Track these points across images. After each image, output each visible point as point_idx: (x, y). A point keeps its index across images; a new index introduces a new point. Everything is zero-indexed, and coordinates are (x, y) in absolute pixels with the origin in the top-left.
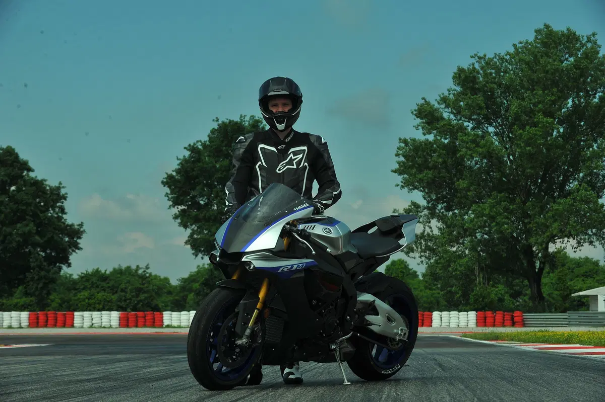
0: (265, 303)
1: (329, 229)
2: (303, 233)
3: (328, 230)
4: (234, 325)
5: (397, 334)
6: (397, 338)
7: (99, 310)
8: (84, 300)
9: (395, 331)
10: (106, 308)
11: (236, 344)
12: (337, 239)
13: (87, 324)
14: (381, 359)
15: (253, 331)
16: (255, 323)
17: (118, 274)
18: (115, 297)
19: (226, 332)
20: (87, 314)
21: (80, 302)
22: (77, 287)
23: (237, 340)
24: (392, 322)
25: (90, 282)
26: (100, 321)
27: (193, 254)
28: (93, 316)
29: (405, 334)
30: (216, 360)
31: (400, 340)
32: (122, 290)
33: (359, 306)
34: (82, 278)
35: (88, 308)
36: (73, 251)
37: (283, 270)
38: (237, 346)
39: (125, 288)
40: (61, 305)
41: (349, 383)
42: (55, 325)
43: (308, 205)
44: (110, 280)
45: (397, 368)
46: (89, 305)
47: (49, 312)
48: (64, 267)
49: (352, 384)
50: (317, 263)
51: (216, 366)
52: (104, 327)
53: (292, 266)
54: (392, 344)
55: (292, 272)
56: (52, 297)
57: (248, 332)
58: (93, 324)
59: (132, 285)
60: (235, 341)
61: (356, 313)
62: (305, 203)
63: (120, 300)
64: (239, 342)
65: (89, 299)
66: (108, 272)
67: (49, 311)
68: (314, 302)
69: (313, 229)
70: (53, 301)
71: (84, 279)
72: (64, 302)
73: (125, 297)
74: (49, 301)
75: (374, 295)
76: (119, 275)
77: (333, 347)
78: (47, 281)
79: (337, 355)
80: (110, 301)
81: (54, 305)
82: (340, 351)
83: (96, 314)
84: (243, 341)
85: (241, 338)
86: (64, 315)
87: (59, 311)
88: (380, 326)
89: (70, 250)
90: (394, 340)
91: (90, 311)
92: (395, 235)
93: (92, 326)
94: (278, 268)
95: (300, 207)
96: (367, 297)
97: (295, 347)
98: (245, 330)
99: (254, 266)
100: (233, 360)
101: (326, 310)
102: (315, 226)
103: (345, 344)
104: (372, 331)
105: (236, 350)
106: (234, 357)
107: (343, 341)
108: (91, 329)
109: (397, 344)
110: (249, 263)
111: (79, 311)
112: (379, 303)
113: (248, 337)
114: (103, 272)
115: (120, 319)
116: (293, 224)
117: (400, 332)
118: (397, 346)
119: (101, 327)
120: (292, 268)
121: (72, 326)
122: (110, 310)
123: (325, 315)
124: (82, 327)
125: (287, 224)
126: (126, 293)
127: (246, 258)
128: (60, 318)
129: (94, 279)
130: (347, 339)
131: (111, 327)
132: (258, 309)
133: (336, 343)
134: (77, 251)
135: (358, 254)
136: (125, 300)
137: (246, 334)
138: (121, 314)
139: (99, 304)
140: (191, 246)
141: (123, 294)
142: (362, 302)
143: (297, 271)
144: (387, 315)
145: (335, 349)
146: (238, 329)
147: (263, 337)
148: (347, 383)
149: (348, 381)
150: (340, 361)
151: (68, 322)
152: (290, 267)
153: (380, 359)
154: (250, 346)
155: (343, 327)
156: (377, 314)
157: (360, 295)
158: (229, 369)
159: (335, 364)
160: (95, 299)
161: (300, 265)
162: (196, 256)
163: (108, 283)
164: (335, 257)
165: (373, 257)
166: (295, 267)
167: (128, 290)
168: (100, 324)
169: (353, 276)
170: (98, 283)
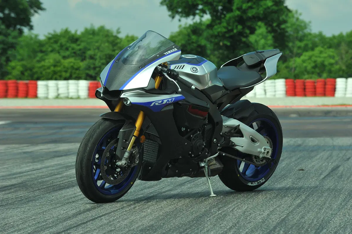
0: (141, 131)
1: (196, 68)
2: (172, 73)
3: (194, 69)
4: (116, 148)
5: (260, 152)
6: (261, 156)
7: (66, 79)
8: (49, 68)
9: (259, 150)
10: (74, 76)
11: (117, 165)
12: (203, 76)
13: (52, 94)
14: (249, 173)
15: (131, 154)
16: (133, 147)
17: (90, 34)
18: (83, 65)
19: (108, 155)
20: (52, 83)
21: (44, 70)
22: (44, 49)
23: (118, 162)
24: (256, 142)
25: (59, 44)
26: (66, 91)
27: (170, 16)
28: (59, 86)
29: (268, 152)
30: (100, 178)
31: (264, 158)
32: (92, 57)
33: (224, 130)
34: (49, 39)
35: (54, 77)
36: (36, 12)
37: (154, 104)
38: (118, 167)
39: (95, 55)
40: (22, 73)
41: (215, 195)
42: (16, 95)
43: (176, 49)
44: (82, 41)
45: (262, 181)
46: (55, 73)
47: (10, 81)
48: (26, 30)
49: (217, 195)
50: (184, 98)
51: (99, 183)
52: (71, 98)
53: (163, 101)
54: (256, 161)
55: (163, 105)
56: (12, 64)
57: (126, 155)
58: (59, 95)
59: (101, 51)
60: (116, 162)
61: (222, 136)
62: (174, 48)
63: (88, 68)
64: (119, 163)
65: (55, 66)
66: (79, 33)
67: (10, 79)
68: (183, 129)
69: (182, 68)
70: (13, 68)
71: (52, 41)
72: (26, 70)
73: (94, 64)
74: (9, 68)
75: (240, 120)
76: (91, 36)
77: (203, 165)
78: (5, 47)
79: (206, 171)
80: (78, 69)
81: (16, 72)
82: (208, 168)
83: (62, 83)
84: (122, 163)
85: (120, 160)
86: (27, 84)
87: (20, 79)
88: (242, 147)
89: (32, 11)
90: (258, 157)
91: (56, 79)
92: (259, 68)
93: (58, 97)
94: (151, 103)
95: (169, 52)
96: (233, 122)
97: (169, 165)
98: (124, 153)
99: (130, 102)
100: (114, 178)
101: (194, 135)
102: (184, 66)
103: (214, 162)
104: (237, 151)
105: (117, 170)
106: (116, 176)
107: (211, 159)
108: (57, 100)
109: (262, 161)
110: (126, 99)
111: (43, 80)
112: (243, 127)
113: (126, 159)
114: (73, 32)
115: (90, 89)
116: (164, 65)
117: (263, 151)
118: (261, 163)
119: (67, 98)
120: (162, 102)
121: (35, 96)
122: (78, 78)
123: (194, 139)
124: (47, 98)
125: (160, 65)
126: (96, 60)
127: (124, 95)
128: (22, 89)
129: (63, 41)
130: (215, 158)
131: (78, 98)
132: (134, 136)
133: (205, 162)
134: (40, 11)
135: (224, 87)
136: (94, 68)
137: (125, 156)
138: (91, 84)
139: (66, 71)
140: (168, 7)
141: (91, 61)
142: (228, 127)
143: (167, 105)
144: (251, 137)
145: (204, 167)
146: (118, 153)
147: (141, 158)
148: (213, 195)
149: (214, 193)
150: (209, 176)
151: (31, 92)
152: (160, 102)
153: (247, 173)
154: (129, 166)
155: (210, 148)
156: (242, 136)
157: (226, 120)
158: (112, 186)
159: (204, 179)
160: (62, 66)
161: (170, 100)
162: (173, 17)
163: (79, 45)
164: (202, 91)
165: (238, 88)
166: (165, 102)
167: (97, 57)
168: (66, 95)
169: (220, 105)
170: (68, 45)
